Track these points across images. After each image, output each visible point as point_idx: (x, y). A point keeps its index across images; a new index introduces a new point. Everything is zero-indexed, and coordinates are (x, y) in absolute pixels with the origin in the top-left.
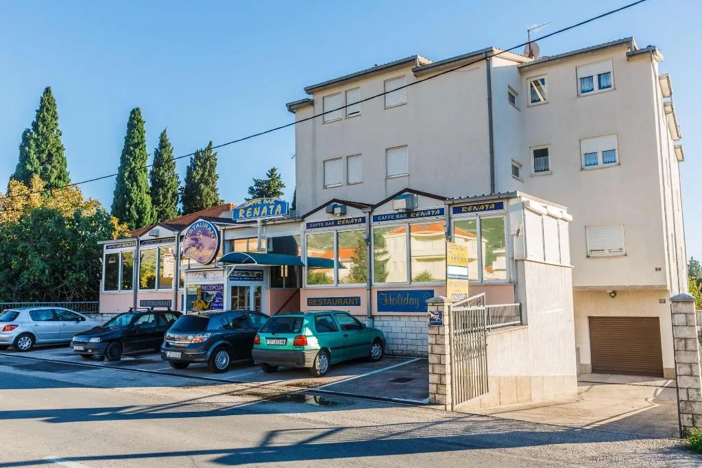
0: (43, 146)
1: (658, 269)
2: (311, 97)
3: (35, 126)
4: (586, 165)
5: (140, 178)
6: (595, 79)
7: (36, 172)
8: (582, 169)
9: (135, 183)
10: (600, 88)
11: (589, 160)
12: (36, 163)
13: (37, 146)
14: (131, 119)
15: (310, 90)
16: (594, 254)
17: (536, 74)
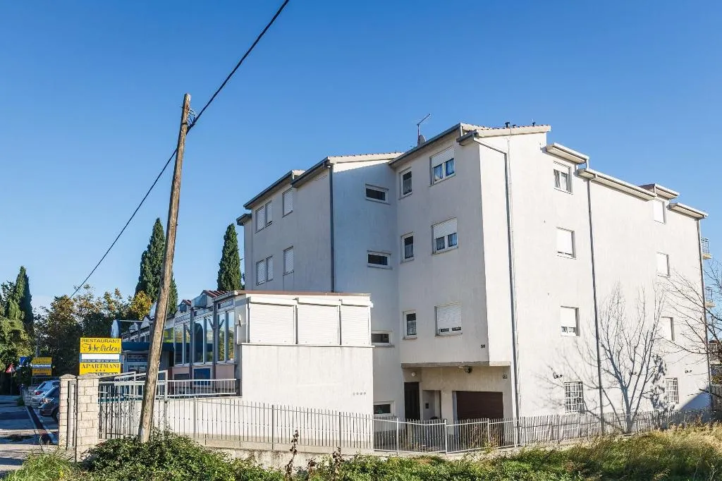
0: (154, 262)
1: (483, 346)
2: (249, 212)
3: (149, 247)
4: (438, 249)
5: (233, 280)
6: (444, 167)
7: (149, 282)
8: (433, 253)
9: (229, 283)
10: (447, 174)
11: (439, 244)
12: (150, 275)
13: (151, 263)
14: (227, 233)
15: (247, 206)
16: (441, 333)
17: (404, 169)
